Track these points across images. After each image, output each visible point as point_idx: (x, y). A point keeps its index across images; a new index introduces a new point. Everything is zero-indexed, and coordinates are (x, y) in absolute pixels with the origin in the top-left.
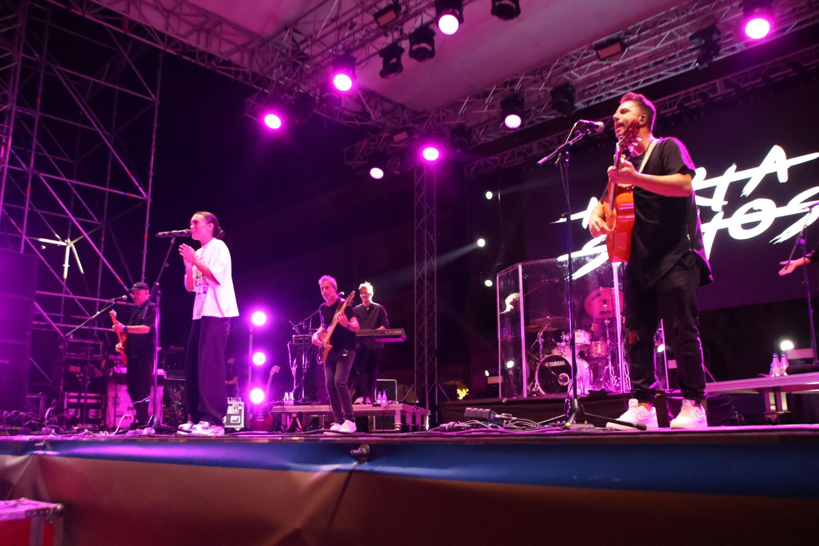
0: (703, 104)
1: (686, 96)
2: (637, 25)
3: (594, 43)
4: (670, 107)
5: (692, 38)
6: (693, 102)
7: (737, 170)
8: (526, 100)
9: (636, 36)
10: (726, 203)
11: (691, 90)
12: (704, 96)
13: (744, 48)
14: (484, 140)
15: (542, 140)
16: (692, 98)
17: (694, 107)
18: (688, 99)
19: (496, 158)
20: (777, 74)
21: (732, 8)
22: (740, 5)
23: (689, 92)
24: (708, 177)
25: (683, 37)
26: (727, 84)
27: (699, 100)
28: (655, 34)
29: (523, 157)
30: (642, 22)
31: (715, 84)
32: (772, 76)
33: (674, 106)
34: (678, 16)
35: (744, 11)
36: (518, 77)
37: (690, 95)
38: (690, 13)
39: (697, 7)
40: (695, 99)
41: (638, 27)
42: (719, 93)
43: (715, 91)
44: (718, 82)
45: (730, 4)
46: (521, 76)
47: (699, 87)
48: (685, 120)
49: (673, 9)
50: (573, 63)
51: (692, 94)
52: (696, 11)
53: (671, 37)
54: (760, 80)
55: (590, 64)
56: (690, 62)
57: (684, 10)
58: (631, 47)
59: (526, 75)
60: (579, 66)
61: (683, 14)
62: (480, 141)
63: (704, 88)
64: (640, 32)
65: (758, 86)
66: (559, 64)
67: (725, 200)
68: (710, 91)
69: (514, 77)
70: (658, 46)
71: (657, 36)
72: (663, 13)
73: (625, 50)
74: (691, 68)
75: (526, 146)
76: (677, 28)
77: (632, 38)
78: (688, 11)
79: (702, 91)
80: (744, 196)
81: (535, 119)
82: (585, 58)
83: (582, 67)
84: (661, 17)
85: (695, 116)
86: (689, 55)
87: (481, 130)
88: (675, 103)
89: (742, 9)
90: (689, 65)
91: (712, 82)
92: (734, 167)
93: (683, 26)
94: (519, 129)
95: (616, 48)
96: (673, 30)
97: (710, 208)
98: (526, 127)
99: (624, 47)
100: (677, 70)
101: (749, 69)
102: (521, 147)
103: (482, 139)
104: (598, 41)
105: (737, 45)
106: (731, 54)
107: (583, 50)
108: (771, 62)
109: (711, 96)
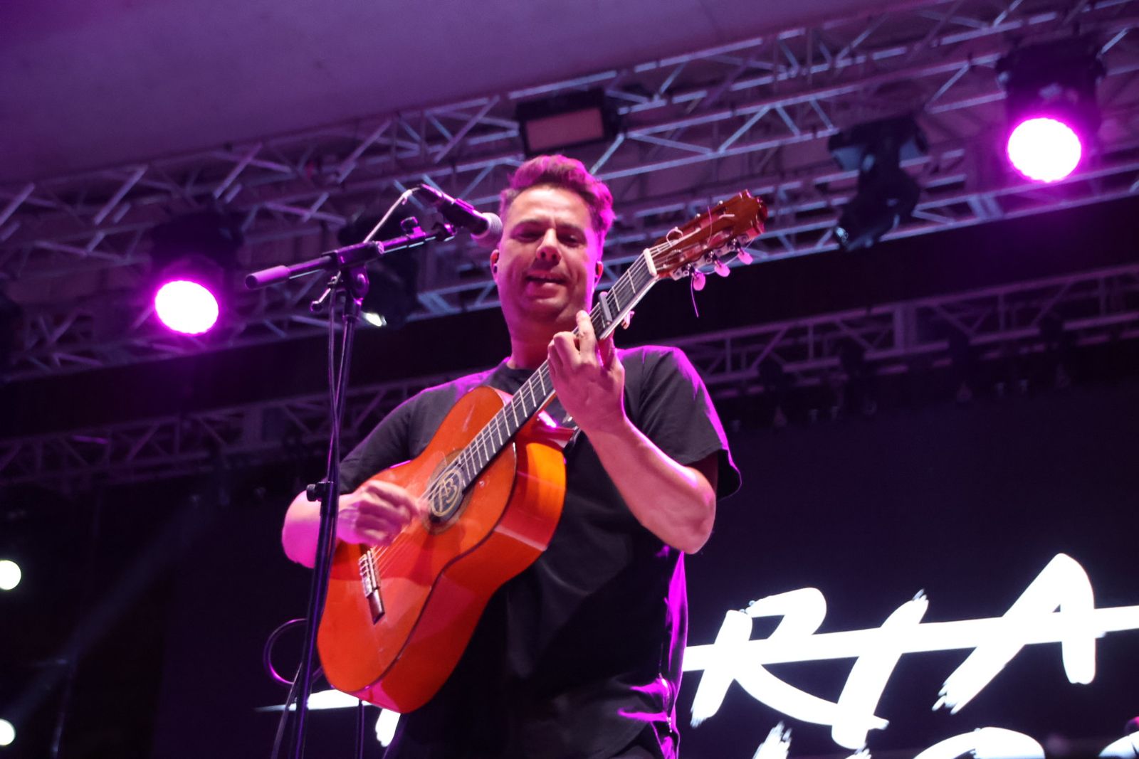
0: (844, 377)
1: (789, 342)
2: (664, 63)
3: (515, 95)
4: (736, 366)
5: (835, 142)
6: (811, 364)
7: (929, 617)
8: (249, 242)
9: (658, 102)
10: (882, 724)
11: (811, 321)
12: (850, 351)
13: (996, 214)
14: (63, 362)
15: (282, 404)
16: (811, 352)
17: (814, 381)
18: (797, 353)
19: (101, 441)
20: (1086, 323)
21: (973, 69)
22: (1001, 66)
23: (803, 331)
24: (830, 625)
25: (808, 136)
26: (929, 325)
27: (835, 361)
28: (719, 106)
29: (203, 454)
30: (685, 59)
31: (888, 318)
32: (1070, 325)
33: (749, 365)
34: (802, 62)
35: (1008, 86)
36: (229, 157)
37: (802, 340)
38: (842, 63)
39: (867, 47)
40: (819, 353)
41: (666, 72)
42: (898, 350)
43: (888, 341)
44: (900, 314)
45: (970, 57)
46: (244, 154)
47: (836, 318)
48: (780, 419)
49: (786, 35)
50: (432, 149)
51: (810, 338)
52: (861, 59)
53: (769, 126)
54: (1033, 331)
55: (491, 164)
56: (821, 224)
57: (824, 49)
58: (635, 134)
59: (266, 155)
60: (451, 160)
61: (819, 59)
62: (47, 361)
63: (850, 324)
64: (670, 93)
65: (1024, 350)
66: (384, 141)
67: (879, 712)
68: (870, 338)
69: (220, 155)
70: (722, 151)
71: (726, 115)
72: (756, 42)
73: (613, 139)
74: (820, 247)
75: (219, 414)
76: (790, 101)
77: (643, 105)
78: (835, 53)
79: (846, 332)
80: (945, 710)
81: (267, 322)
82: (475, 141)
83: (461, 168)
84: (744, 53)
85: (814, 413)
86: (819, 204)
87: (58, 321)
88: (751, 358)
89: (1003, 77)
90: (814, 236)
91: (878, 310)
92: (919, 604)
93: (811, 98)
94: (204, 347)
95: (587, 124)
96: (778, 105)
97: (826, 731)
98: (231, 344)
99: (613, 125)
100: (773, 244)
101: (1001, 291)
102: (199, 417)
103: (57, 356)
104: (530, 92)
105: (973, 199)
106: (951, 224)
107: (475, 111)
108: (1071, 279)
109: (872, 355)
